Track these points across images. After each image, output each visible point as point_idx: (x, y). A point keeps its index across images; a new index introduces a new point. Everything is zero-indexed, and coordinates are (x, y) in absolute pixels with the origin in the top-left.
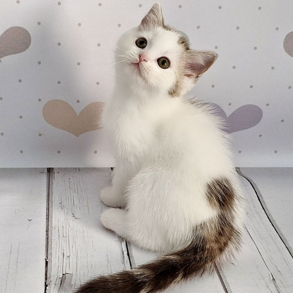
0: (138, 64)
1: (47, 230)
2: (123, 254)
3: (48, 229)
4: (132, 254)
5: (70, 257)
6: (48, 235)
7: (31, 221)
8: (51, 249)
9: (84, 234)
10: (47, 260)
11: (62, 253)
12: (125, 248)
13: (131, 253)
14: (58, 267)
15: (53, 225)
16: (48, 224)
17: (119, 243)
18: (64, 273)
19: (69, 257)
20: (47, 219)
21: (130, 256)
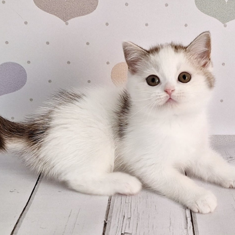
0: (170, 99)
1: (110, 199)
2: (187, 219)
4: (196, 221)
5: (131, 219)
6: (110, 203)
8: (112, 213)
9: (147, 199)
10: (106, 222)
11: (122, 215)
12: (189, 215)
13: (195, 219)
14: (117, 227)
17: (183, 210)
18: (123, 232)
19: (129, 219)
21: (194, 222)
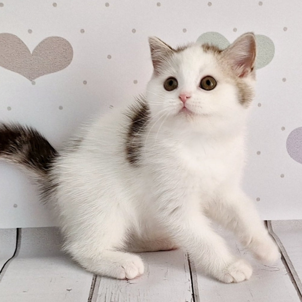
0: (184, 107)
1: (90, 298)
3: (92, 297)
7: (70, 291)
9: (139, 297)
15: (99, 293)
16: (93, 293)
20: (91, 288)
